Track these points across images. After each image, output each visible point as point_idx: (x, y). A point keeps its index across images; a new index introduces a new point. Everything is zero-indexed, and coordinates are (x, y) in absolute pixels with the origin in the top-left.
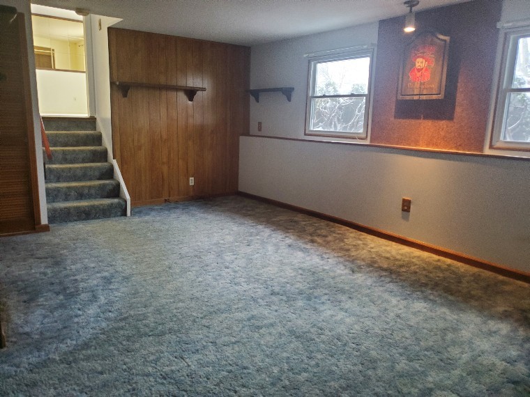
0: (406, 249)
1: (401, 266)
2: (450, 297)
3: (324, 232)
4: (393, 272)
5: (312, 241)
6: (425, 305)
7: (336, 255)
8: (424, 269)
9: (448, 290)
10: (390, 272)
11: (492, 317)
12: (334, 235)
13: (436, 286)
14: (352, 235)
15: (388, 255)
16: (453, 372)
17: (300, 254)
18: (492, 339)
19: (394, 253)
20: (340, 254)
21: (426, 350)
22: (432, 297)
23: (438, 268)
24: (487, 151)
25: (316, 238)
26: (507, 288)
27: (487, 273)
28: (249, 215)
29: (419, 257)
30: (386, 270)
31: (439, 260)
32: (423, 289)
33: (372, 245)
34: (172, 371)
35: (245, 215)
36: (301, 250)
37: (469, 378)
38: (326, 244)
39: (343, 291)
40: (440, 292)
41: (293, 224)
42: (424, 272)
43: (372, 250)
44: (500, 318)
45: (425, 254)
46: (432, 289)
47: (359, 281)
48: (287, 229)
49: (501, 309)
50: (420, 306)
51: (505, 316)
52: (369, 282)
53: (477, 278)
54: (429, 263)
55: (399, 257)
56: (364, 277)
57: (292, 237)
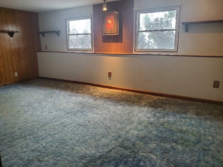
0: (112, 90)
1: (111, 96)
2: (129, 103)
3: (81, 88)
4: (109, 98)
5: (78, 92)
6: (121, 107)
7: (88, 96)
8: (119, 96)
9: (128, 101)
10: (108, 98)
11: (141, 106)
12: (85, 89)
13: (123, 100)
14: (92, 88)
15: (106, 93)
16: (134, 125)
17: (74, 98)
18: (143, 113)
19: (108, 92)
20: (89, 95)
21: (125, 120)
22: (123, 104)
23: (123, 95)
24: (134, 53)
25: (79, 91)
26: (144, 97)
27: (138, 94)
28: (48, 86)
29: (116, 92)
30: (106, 98)
31: (123, 92)
32: (120, 102)
33: (100, 90)
34: (36, 148)
35: (46, 86)
36: (74, 96)
37: (138, 125)
38: (83, 93)
39: (94, 107)
40: (125, 102)
41: (68, 87)
42: (119, 97)
43: (100, 92)
44: (144, 107)
45: (118, 91)
46: (123, 101)
47: (98, 103)
48: (66, 89)
49: (143, 104)
50: (120, 107)
51: (145, 106)
52: (102, 103)
53: (135, 96)
54: (120, 94)
55: (110, 93)
56: (100, 102)
57: (69, 92)
